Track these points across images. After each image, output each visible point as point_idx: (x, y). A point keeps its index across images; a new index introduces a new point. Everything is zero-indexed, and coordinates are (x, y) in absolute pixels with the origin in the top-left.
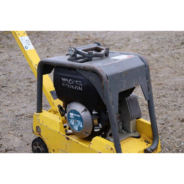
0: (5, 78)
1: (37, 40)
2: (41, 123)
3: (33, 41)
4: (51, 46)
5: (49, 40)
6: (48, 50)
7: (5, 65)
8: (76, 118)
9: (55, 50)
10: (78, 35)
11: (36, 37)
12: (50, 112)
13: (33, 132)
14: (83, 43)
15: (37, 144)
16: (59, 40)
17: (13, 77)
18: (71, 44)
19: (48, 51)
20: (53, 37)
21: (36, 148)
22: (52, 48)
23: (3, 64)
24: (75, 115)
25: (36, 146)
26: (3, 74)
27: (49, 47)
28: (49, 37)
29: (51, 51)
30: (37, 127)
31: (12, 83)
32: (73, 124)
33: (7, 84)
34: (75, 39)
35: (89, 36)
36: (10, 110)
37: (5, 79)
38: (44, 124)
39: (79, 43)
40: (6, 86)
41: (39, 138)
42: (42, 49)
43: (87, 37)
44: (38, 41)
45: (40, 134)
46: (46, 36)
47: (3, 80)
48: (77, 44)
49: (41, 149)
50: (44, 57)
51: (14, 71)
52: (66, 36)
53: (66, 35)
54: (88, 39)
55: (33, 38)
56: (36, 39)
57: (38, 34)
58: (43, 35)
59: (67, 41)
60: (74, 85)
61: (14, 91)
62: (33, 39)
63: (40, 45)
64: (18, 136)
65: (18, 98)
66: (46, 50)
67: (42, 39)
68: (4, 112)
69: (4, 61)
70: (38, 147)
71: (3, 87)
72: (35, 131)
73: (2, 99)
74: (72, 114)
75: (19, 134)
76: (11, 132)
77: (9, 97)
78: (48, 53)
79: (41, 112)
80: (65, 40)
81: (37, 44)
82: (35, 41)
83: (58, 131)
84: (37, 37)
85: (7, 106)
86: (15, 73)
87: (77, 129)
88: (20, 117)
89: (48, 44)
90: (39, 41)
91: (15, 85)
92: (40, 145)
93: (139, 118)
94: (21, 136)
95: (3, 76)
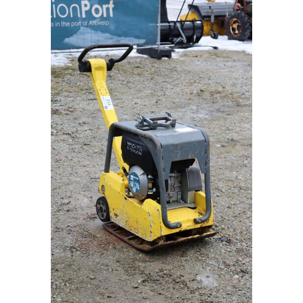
0: (91, 134)
1: (149, 85)
2: (106, 182)
3: (143, 86)
4: (163, 96)
5: (164, 87)
6: (157, 102)
7: (95, 117)
8: (135, 180)
9: (166, 104)
10: (210, 84)
11: (148, 79)
12: (118, 174)
13: (99, 190)
14: (209, 98)
15: (101, 203)
16: (178, 89)
17: (100, 134)
18: (192, 98)
19: (156, 104)
20: (173, 82)
21: (99, 206)
22: (164, 99)
23: (93, 115)
24: (135, 177)
25: (100, 205)
26: (90, 130)
27: (160, 98)
28: (167, 82)
29: (160, 104)
30: (103, 186)
31: (97, 142)
32: (132, 186)
33: (90, 142)
34: (201, 91)
35: (224, 88)
36: (86, 171)
37: (90, 136)
38: (109, 183)
39: (203, 97)
40: (89, 144)
41: (104, 197)
42: (150, 100)
43: (220, 89)
44: (149, 87)
45: (104, 193)
46: (164, 80)
47: (88, 136)
48: (201, 97)
49: (103, 208)
50: (148, 112)
51: (103, 127)
52: (191, 83)
53: (192, 81)
54: (219, 92)
55: (143, 81)
56: (148, 83)
57: (152, 75)
58: (160, 78)
59: (188, 92)
60: (136, 149)
61: (96, 151)
62: (143, 83)
63: (149, 95)
64: (87, 197)
65: (98, 160)
66: (154, 102)
67: (156, 84)
68: (79, 172)
69: (95, 111)
70: (102, 206)
71: (86, 144)
72: (100, 190)
73: (81, 159)
74: (132, 176)
75: (90, 195)
76: (82, 193)
77: (89, 157)
78: (155, 107)
79: (108, 172)
80: (187, 90)
81: (146, 91)
82: (144, 86)
83: (119, 191)
84: (150, 80)
85: (85, 166)
86: (104, 130)
87: (135, 191)
88: (95, 180)
89: (159, 94)
90: (151, 87)
91: (100, 144)
92: (103, 204)
93: (199, 191)
94: (91, 197)
95: (89, 131)
